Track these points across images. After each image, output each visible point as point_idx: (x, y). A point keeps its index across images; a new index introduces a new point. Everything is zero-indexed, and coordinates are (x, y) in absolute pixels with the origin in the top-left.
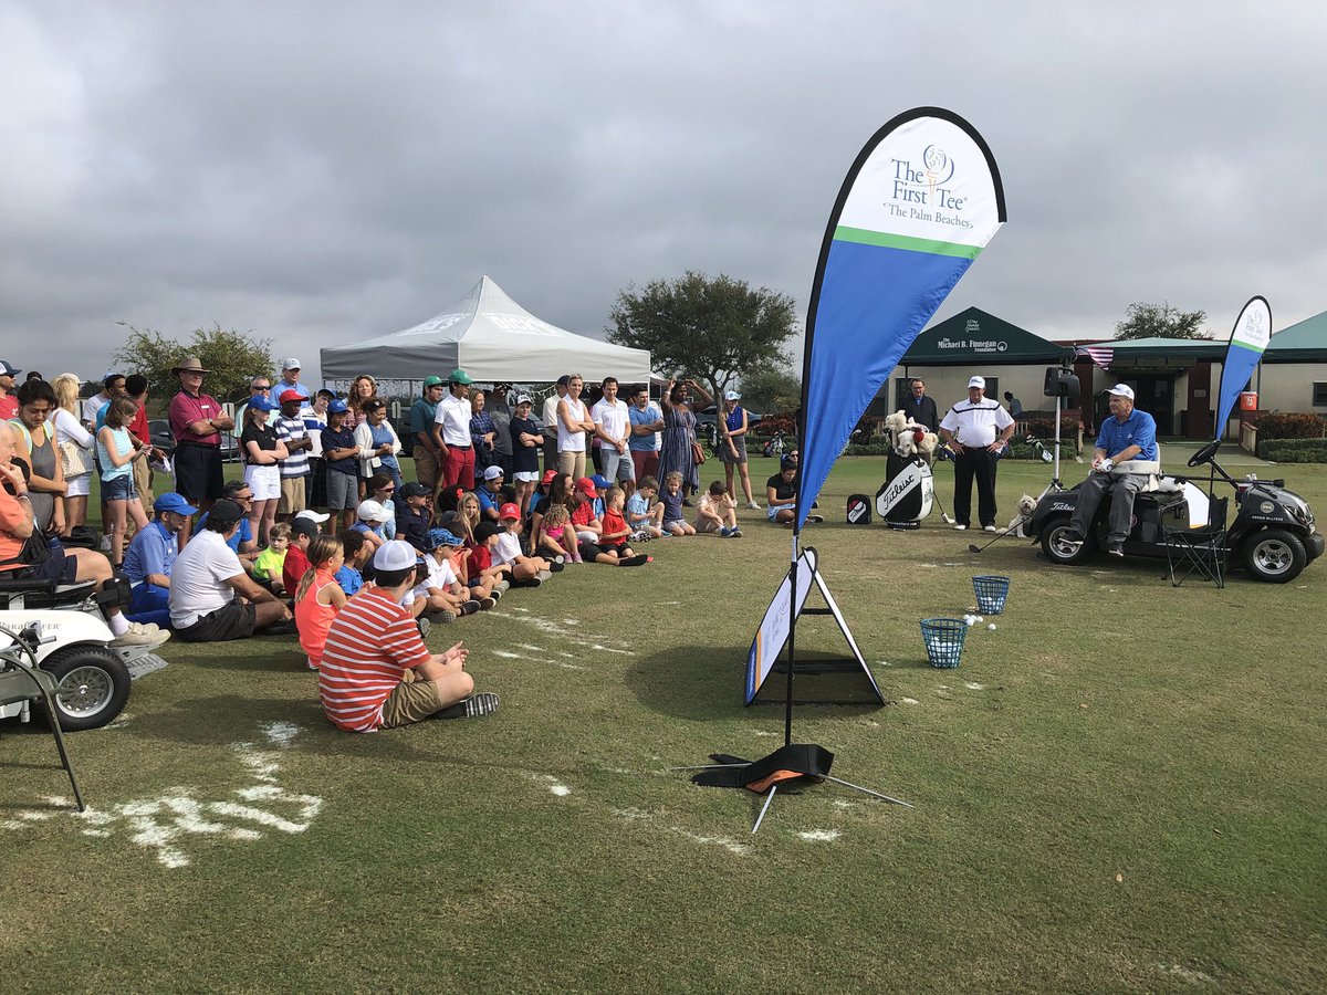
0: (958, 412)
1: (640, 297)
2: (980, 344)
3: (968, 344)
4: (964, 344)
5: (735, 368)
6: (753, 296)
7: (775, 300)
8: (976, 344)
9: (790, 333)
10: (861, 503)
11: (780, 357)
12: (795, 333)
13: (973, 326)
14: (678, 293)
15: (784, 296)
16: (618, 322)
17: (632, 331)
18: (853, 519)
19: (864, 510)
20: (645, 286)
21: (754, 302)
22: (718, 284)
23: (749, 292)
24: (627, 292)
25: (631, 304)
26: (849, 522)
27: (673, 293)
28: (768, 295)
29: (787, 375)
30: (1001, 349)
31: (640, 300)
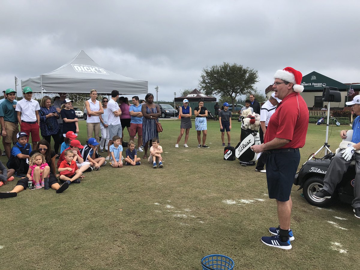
0: (269, 111)
1: (209, 70)
2: (316, 84)
3: (312, 84)
4: (310, 84)
5: (239, 92)
6: (244, 70)
7: (252, 71)
8: (315, 84)
9: (256, 81)
10: (230, 151)
11: (253, 89)
12: (258, 81)
13: (314, 78)
14: (221, 69)
15: (255, 70)
16: (203, 78)
17: (207, 81)
18: (226, 158)
19: (231, 154)
20: (211, 67)
21: (245, 72)
22: (233, 66)
23: (243, 69)
24: (205, 69)
25: (206, 72)
26: (225, 159)
27: (220, 69)
28: (249, 69)
29: (261, 95)
30: (324, 86)
31: (209, 71)
